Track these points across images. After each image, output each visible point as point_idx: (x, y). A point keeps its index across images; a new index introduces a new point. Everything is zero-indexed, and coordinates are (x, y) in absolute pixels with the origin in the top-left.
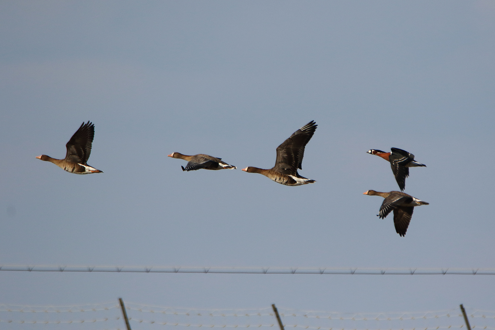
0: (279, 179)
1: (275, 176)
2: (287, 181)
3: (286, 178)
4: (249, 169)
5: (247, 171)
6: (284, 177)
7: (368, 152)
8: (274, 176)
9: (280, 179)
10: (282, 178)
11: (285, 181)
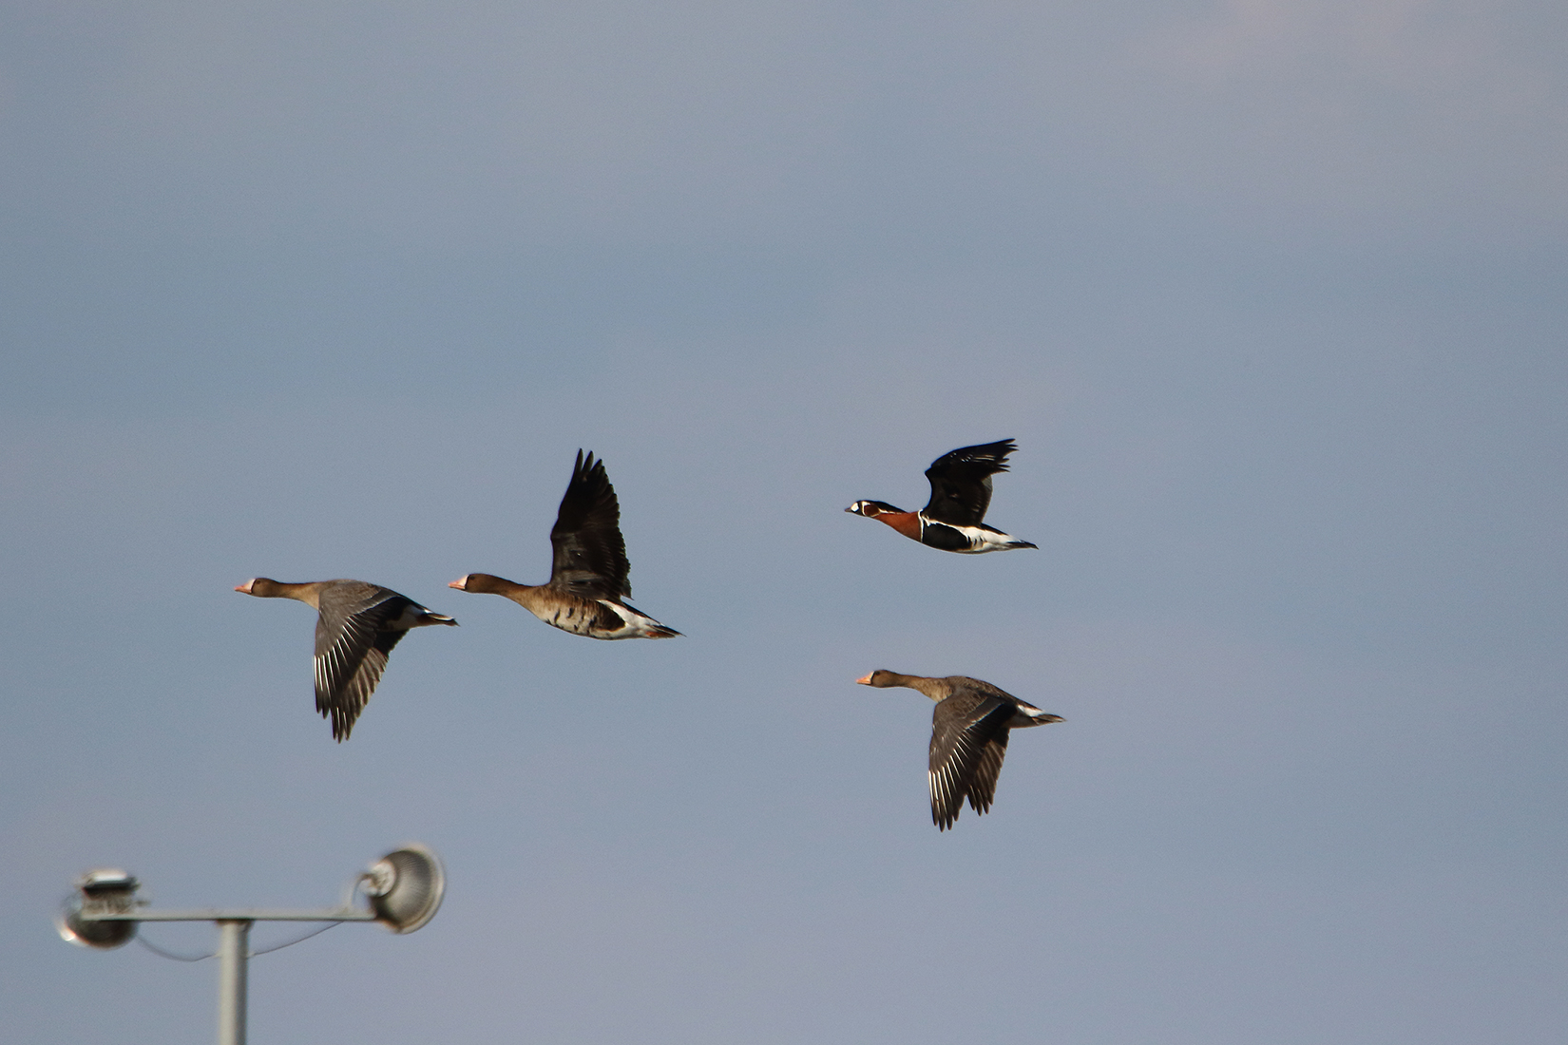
0: (568, 614)
1: (557, 605)
2: (595, 618)
3: (591, 608)
4: (472, 582)
5: (467, 588)
6: (584, 605)
7: (849, 510)
8: (552, 604)
9: (572, 612)
10: (578, 609)
11: (589, 619)
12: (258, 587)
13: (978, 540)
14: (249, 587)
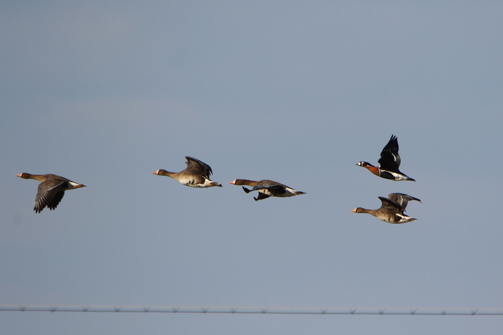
12: (160, 172)
13: (398, 177)
14: (157, 172)
